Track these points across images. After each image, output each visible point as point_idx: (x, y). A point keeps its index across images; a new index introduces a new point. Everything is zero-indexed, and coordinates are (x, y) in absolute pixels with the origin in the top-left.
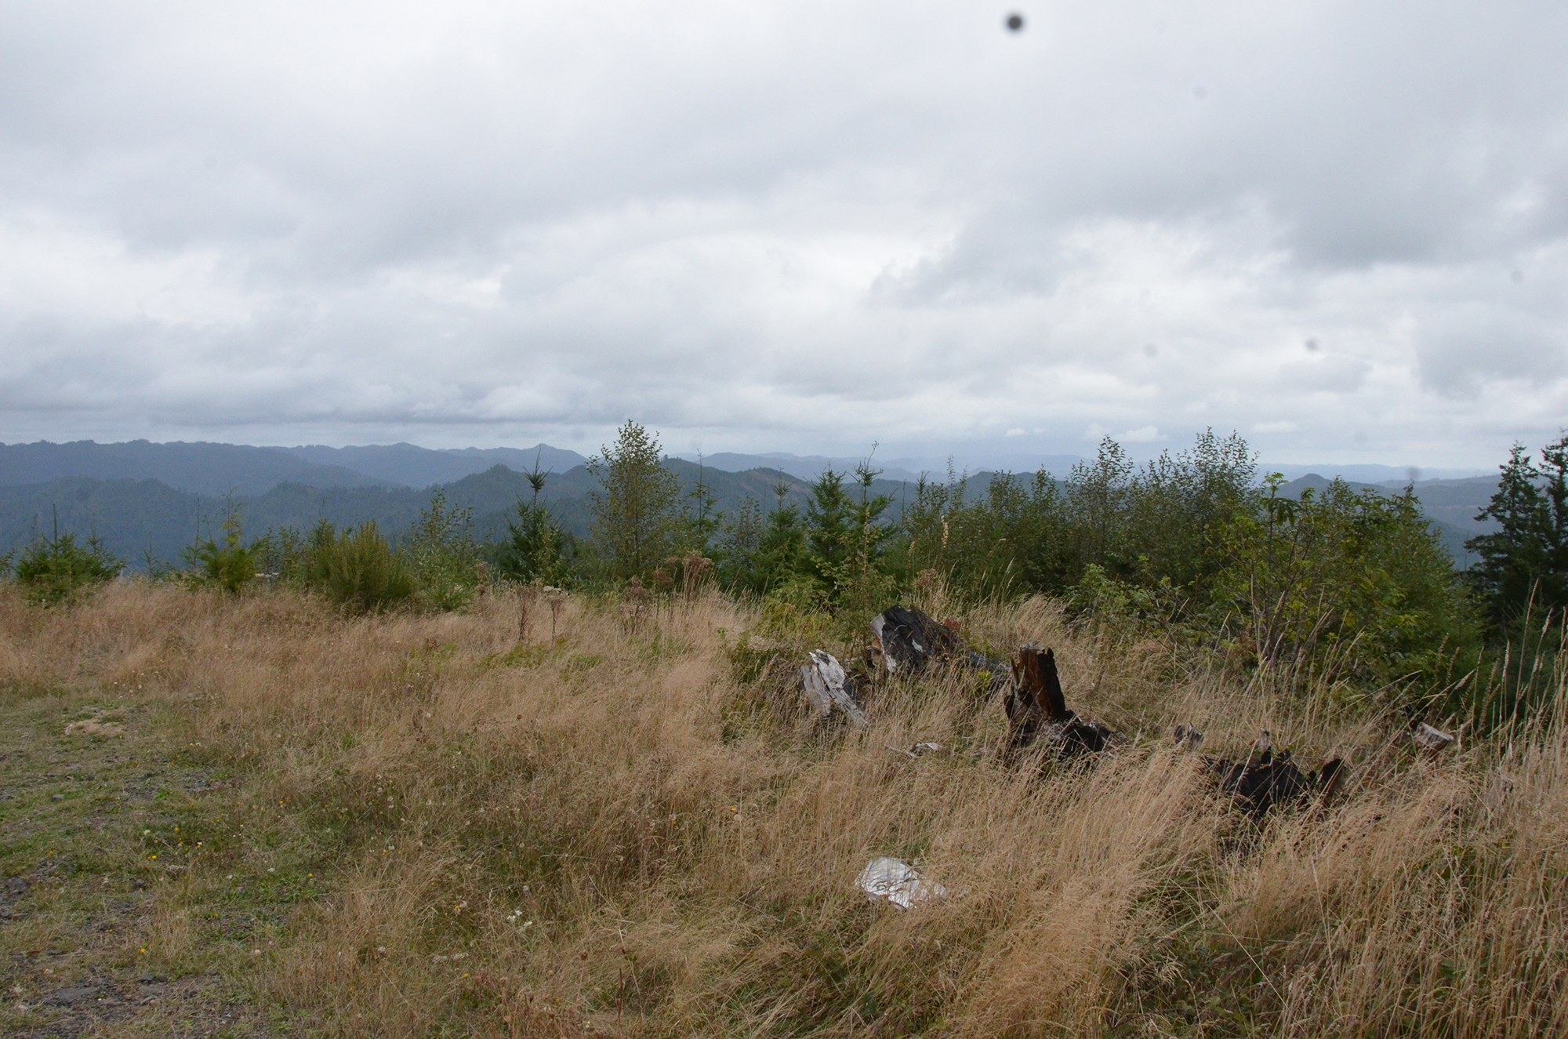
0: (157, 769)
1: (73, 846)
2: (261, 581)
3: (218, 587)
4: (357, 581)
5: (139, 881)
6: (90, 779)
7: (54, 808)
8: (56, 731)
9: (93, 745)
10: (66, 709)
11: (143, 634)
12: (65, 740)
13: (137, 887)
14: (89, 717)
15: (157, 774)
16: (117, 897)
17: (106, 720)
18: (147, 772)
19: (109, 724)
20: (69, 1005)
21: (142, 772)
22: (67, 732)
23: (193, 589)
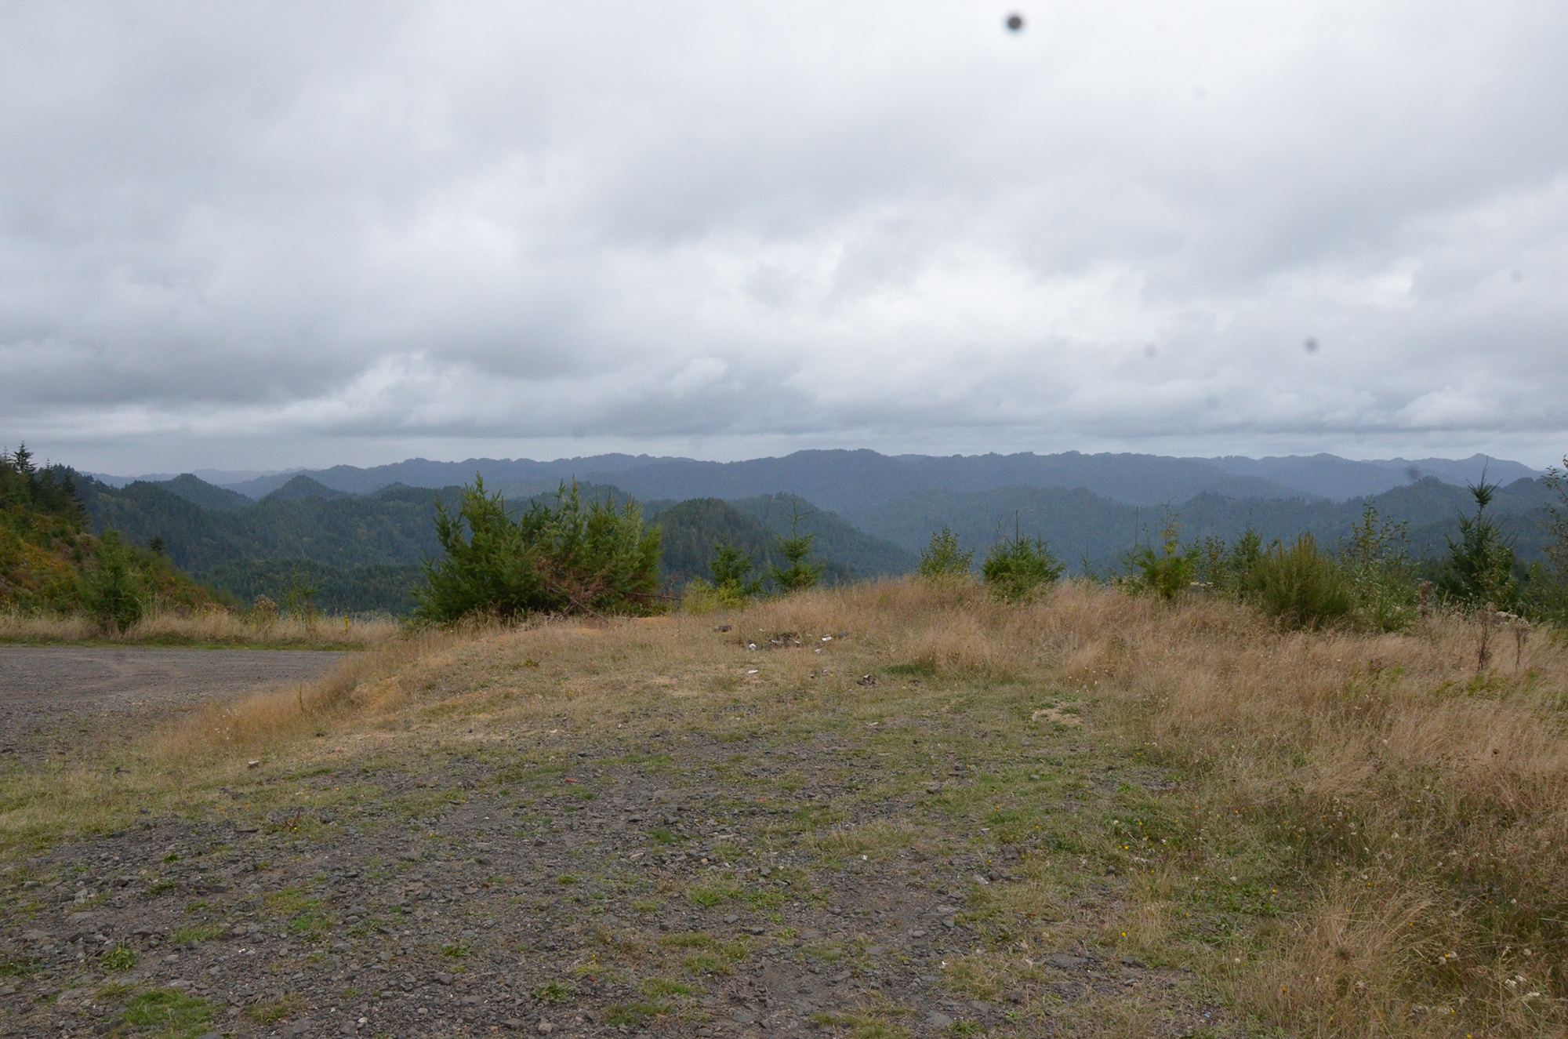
0: (1118, 764)
1: (1053, 824)
2: (1196, 589)
3: (1155, 594)
4: (1294, 596)
5: (1111, 867)
6: (1059, 764)
7: (1031, 786)
8: (1025, 716)
9: (1056, 733)
10: (1032, 698)
11: (1090, 634)
12: (1033, 725)
13: (1109, 872)
14: (1051, 707)
15: (1116, 768)
16: (1094, 878)
17: (1066, 711)
18: (1107, 765)
19: (1068, 715)
20: (1065, 969)
21: (1103, 764)
22: (1034, 718)
23: (1134, 594)
